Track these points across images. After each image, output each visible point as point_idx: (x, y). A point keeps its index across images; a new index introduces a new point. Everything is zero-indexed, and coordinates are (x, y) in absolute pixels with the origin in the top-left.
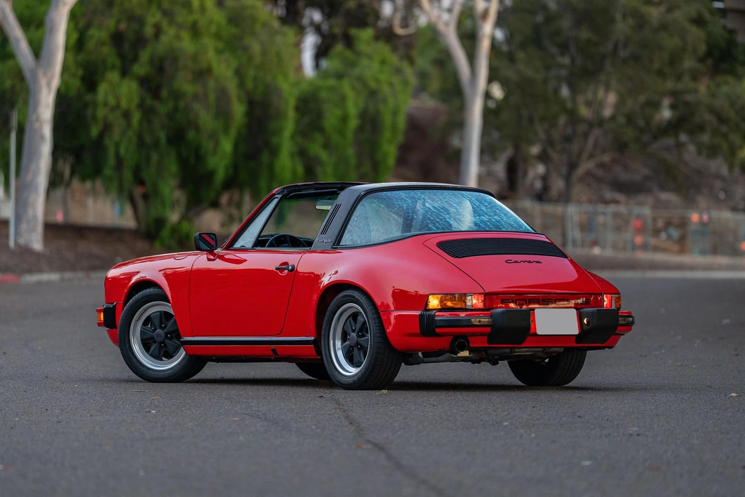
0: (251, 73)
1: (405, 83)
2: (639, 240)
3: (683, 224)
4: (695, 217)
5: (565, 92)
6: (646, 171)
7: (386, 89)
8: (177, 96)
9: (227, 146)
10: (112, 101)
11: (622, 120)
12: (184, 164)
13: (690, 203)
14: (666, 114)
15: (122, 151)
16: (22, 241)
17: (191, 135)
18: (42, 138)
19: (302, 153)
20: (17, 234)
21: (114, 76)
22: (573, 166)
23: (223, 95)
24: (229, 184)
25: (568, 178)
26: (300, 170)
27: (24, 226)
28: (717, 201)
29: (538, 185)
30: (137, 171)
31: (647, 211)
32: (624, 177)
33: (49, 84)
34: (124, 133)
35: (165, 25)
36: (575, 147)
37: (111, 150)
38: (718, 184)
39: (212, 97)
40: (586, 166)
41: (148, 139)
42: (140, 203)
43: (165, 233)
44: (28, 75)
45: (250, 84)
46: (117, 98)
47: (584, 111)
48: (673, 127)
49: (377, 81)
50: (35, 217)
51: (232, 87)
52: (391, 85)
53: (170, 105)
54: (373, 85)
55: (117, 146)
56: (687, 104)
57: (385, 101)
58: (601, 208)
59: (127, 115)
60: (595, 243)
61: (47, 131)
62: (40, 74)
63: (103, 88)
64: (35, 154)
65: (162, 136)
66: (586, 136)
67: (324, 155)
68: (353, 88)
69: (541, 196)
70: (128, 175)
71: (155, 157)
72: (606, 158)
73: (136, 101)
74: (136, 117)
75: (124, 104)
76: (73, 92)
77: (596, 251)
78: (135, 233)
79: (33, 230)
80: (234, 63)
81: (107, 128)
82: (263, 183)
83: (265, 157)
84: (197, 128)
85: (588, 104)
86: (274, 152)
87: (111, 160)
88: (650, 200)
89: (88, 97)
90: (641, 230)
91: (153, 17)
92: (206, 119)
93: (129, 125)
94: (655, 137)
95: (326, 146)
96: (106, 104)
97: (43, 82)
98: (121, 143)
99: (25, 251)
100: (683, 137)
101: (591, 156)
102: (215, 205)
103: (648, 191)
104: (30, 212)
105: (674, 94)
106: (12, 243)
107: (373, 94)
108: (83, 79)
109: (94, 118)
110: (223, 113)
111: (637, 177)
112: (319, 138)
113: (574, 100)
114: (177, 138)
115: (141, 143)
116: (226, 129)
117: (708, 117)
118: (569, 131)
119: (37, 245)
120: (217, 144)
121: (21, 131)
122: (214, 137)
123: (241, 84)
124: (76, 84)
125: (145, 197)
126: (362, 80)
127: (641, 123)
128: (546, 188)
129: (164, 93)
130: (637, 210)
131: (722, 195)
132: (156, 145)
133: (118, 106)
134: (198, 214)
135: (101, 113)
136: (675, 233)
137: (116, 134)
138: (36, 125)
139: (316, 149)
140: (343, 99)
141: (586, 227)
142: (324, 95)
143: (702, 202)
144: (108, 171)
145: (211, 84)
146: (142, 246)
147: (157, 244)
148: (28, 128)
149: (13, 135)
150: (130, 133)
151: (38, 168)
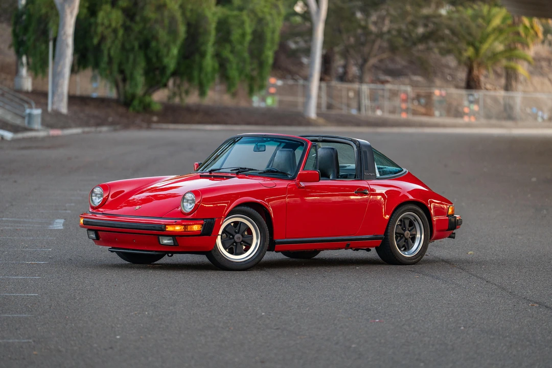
0: (189, 7)
1: (279, 14)
2: (404, 106)
3: (429, 96)
4: (437, 92)
5: (359, 15)
6: (404, 63)
7: (268, 18)
8: (145, 20)
9: (175, 51)
10: (106, 22)
11: (394, 33)
12: (148, 60)
13: (431, 83)
14: (421, 30)
15: (112, 53)
16: (55, 107)
17: (154, 44)
18: (67, 45)
19: (217, 55)
20: (53, 103)
21: (107, 7)
22: (365, 61)
23: (173, 20)
24: (174, 74)
25: (362, 67)
26: (217, 66)
27: (56, 98)
28: (447, 81)
29: (341, 70)
30: (120, 64)
31: (409, 89)
32: (391, 66)
33: (71, 13)
34: (113, 42)
36: (366, 49)
37: (106, 52)
38: (447, 71)
39: (166, 21)
40: (373, 61)
41: (128, 46)
42: (121, 85)
43: (136, 103)
44: (59, 7)
45: (188, 14)
46: (110, 20)
47: (373, 28)
48: (425, 38)
49: (263, 12)
50: (62, 94)
51: (178, 15)
52: (271, 14)
53: (141, 25)
54: (260, 15)
55: (109, 49)
56: (434, 23)
57: (267, 24)
58: (379, 86)
59: (115, 31)
60: (379, 107)
61: (70, 41)
62: (66, 6)
63: (101, 15)
64: (63, 55)
65: (136, 44)
66: (374, 42)
67: (231, 57)
68: (248, 16)
69: (343, 78)
70: (115, 67)
71: (131, 57)
72: (385, 56)
73: (121, 22)
74: (121, 32)
75: (114, 25)
76: (82, 17)
77: (379, 113)
78: (117, 102)
79: (62, 100)
81: (103, 39)
82: (196, 74)
83: (197, 57)
84: (157, 40)
85: (375, 23)
86: (203, 55)
87: (106, 59)
88: (407, 81)
89: (92, 20)
90: (405, 101)
92: (163, 35)
93: (116, 37)
94: (414, 44)
95: (232, 52)
96: (103, 24)
97: (68, 11)
98: (112, 48)
99: (57, 114)
100: (431, 44)
101: (375, 56)
102: (165, 86)
103: (406, 75)
104: (60, 90)
105: (427, 18)
106: (50, 108)
107: (261, 21)
108: (89, 8)
109: (95, 32)
110: (173, 32)
111: (399, 67)
112: (228, 47)
113: (366, 21)
114: (145, 45)
115: (123, 48)
116: (174, 41)
117: (447, 32)
118: (363, 39)
119: (64, 109)
120: (169, 50)
121: (55, 40)
122: (167, 45)
123: (184, 14)
124: (85, 11)
125: (124, 80)
126: (253, 11)
127: (406, 35)
128: (345, 73)
129: (138, 18)
130: (403, 88)
131: (449, 78)
132: (133, 49)
133: (110, 26)
134: (154, 91)
135: (100, 29)
136: (423, 101)
137: (108, 42)
138: (64, 38)
139: (226, 53)
140: (243, 23)
141: (373, 97)
142: (232, 20)
143: (438, 82)
144: (103, 65)
145: (166, 13)
146: (121, 110)
147: (131, 109)
148: (59, 39)
149: (51, 44)
150: (117, 42)
151: (64, 64)
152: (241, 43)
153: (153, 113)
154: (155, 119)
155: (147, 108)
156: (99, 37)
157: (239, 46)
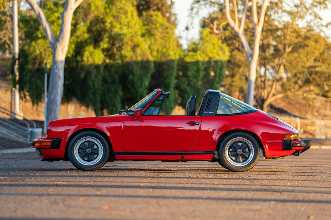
0: (156, 47)
1: (224, 54)
8: (122, 57)
9: (147, 82)
10: (91, 61)
15: (96, 85)
17: (130, 77)
18: (59, 77)
19: (178, 87)
21: (90, 48)
25: (262, 105)
30: (103, 95)
33: (62, 50)
34: (96, 76)
35: (115, 23)
36: (266, 91)
37: (91, 85)
45: (155, 53)
46: (93, 59)
47: (269, 77)
49: (212, 53)
52: (219, 55)
54: (210, 55)
55: (94, 82)
59: (97, 68)
61: (61, 73)
62: (58, 45)
63: (86, 54)
64: (55, 86)
67: (188, 89)
68: (201, 56)
70: (98, 97)
73: (102, 60)
74: (102, 69)
75: (96, 62)
76: (70, 55)
80: (149, 42)
81: (88, 73)
84: (133, 74)
89: (79, 58)
91: (109, 20)
93: (99, 72)
95: (189, 85)
96: (87, 61)
97: (60, 49)
101: (273, 96)
104: (53, 115)
109: (82, 68)
110: (144, 67)
112: (186, 81)
115: (104, 80)
116: (146, 74)
120: (142, 81)
122: (141, 78)
123: (152, 53)
126: (205, 52)
129: (117, 57)
132: (114, 82)
133: (93, 63)
138: (56, 71)
139: (185, 86)
145: (139, 51)
148: (52, 72)
149: (46, 75)
150: (99, 76)
151: (57, 93)
152: (196, 77)
156: (85, 72)
157: (194, 81)
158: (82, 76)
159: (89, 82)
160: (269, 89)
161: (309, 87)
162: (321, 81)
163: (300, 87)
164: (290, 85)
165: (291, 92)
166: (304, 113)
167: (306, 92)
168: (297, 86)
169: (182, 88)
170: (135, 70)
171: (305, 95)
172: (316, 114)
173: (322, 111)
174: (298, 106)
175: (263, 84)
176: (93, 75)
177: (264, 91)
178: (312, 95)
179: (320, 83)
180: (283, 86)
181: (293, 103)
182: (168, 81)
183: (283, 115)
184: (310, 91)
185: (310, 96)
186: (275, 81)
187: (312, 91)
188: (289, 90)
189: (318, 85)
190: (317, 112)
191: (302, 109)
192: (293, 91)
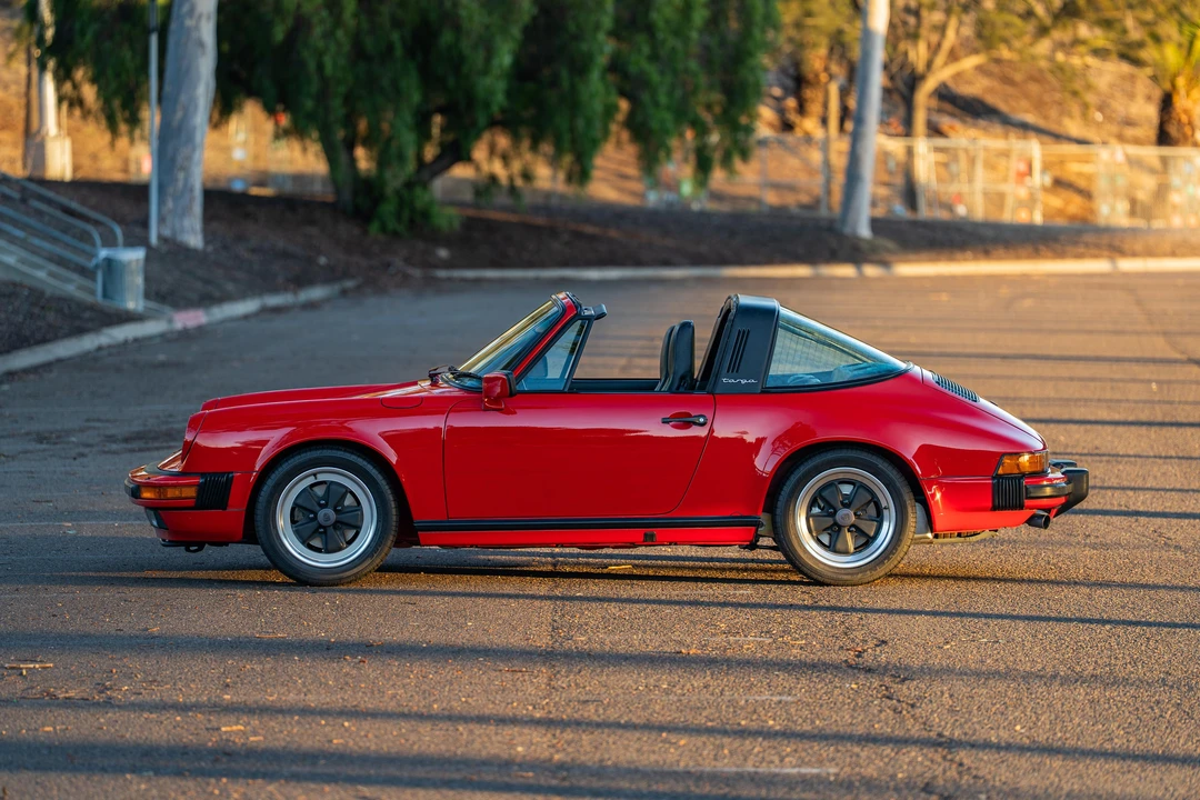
2: (1022, 193)
9: (505, 58)
16: (167, 232)
17: (447, 37)
18: (201, 44)
20: (162, 220)
22: (918, 78)
25: (910, 97)
34: (329, 35)
36: (921, 48)
37: (312, 66)
40: (938, 76)
41: (369, 43)
43: (388, 209)
50: (189, 189)
55: (320, 54)
61: (207, 32)
64: (187, 75)
67: (653, 72)
70: (337, 107)
78: (334, 208)
79: (186, 211)
81: (301, 25)
84: (457, 28)
86: (580, 68)
93: (338, 21)
95: (654, 57)
98: (328, 52)
99: (174, 249)
101: (946, 64)
104: (181, 180)
106: (154, 240)
109: (278, 9)
112: (644, 44)
114: (422, 43)
115: (359, 53)
116: (505, 27)
119: (193, 236)
120: (490, 52)
122: (486, 41)
132: (386, 53)
134: (438, 173)
137: (316, 36)
138: (189, 23)
139: (640, 62)
146: (346, 230)
147: (374, 228)
148: (173, 26)
149: (154, 40)
150: (340, 34)
151: (193, 100)
152: (679, 32)
153: (436, 238)
154: (443, 253)
155: (418, 224)
156: (290, 22)
157: (672, 42)
158: (279, 34)
159: (306, 54)
160: (934, 38)
161: (1075, 28)
162: (1117, 9)
163: (1043, 31)
164: (1007, 25)
165: (1010, 48)
166: (1053, 113)
167: (1061, 46)
168: (1030, 27)
169: (633, 69)
170: (463, 13)
171: (1060, 57)
172: (1099, 116)
173: (1120, 106)
174: (1034, 88)
175: (912, 20)
176: (318, 31)
177: (916, 45)
178: (1082, 56)
179: (1111, 14)
180: (981, 25)
181: (1018, 77)
182: (584, 47)
183: (982, 122)
184: (1077, 42)
185: (1076, 61)
186: (956, 8)
187: (1084, 42)
188: (1006, 41)
189: (1107, 24)
190: (1101, 109)
191: (1047, 98)
192: (1017, 44)
